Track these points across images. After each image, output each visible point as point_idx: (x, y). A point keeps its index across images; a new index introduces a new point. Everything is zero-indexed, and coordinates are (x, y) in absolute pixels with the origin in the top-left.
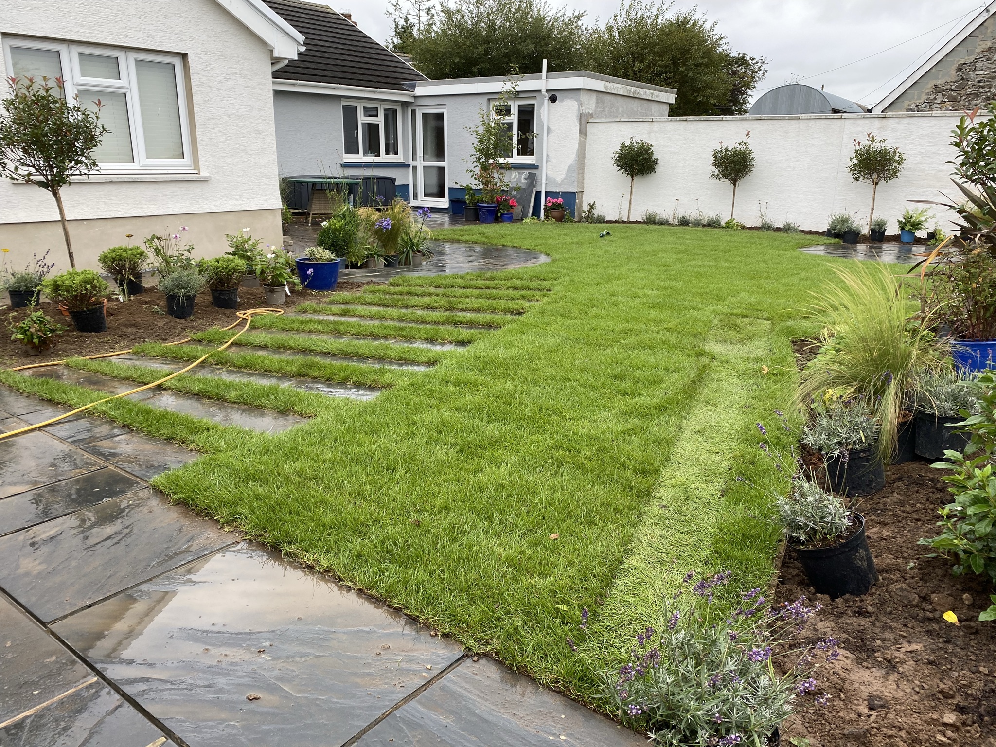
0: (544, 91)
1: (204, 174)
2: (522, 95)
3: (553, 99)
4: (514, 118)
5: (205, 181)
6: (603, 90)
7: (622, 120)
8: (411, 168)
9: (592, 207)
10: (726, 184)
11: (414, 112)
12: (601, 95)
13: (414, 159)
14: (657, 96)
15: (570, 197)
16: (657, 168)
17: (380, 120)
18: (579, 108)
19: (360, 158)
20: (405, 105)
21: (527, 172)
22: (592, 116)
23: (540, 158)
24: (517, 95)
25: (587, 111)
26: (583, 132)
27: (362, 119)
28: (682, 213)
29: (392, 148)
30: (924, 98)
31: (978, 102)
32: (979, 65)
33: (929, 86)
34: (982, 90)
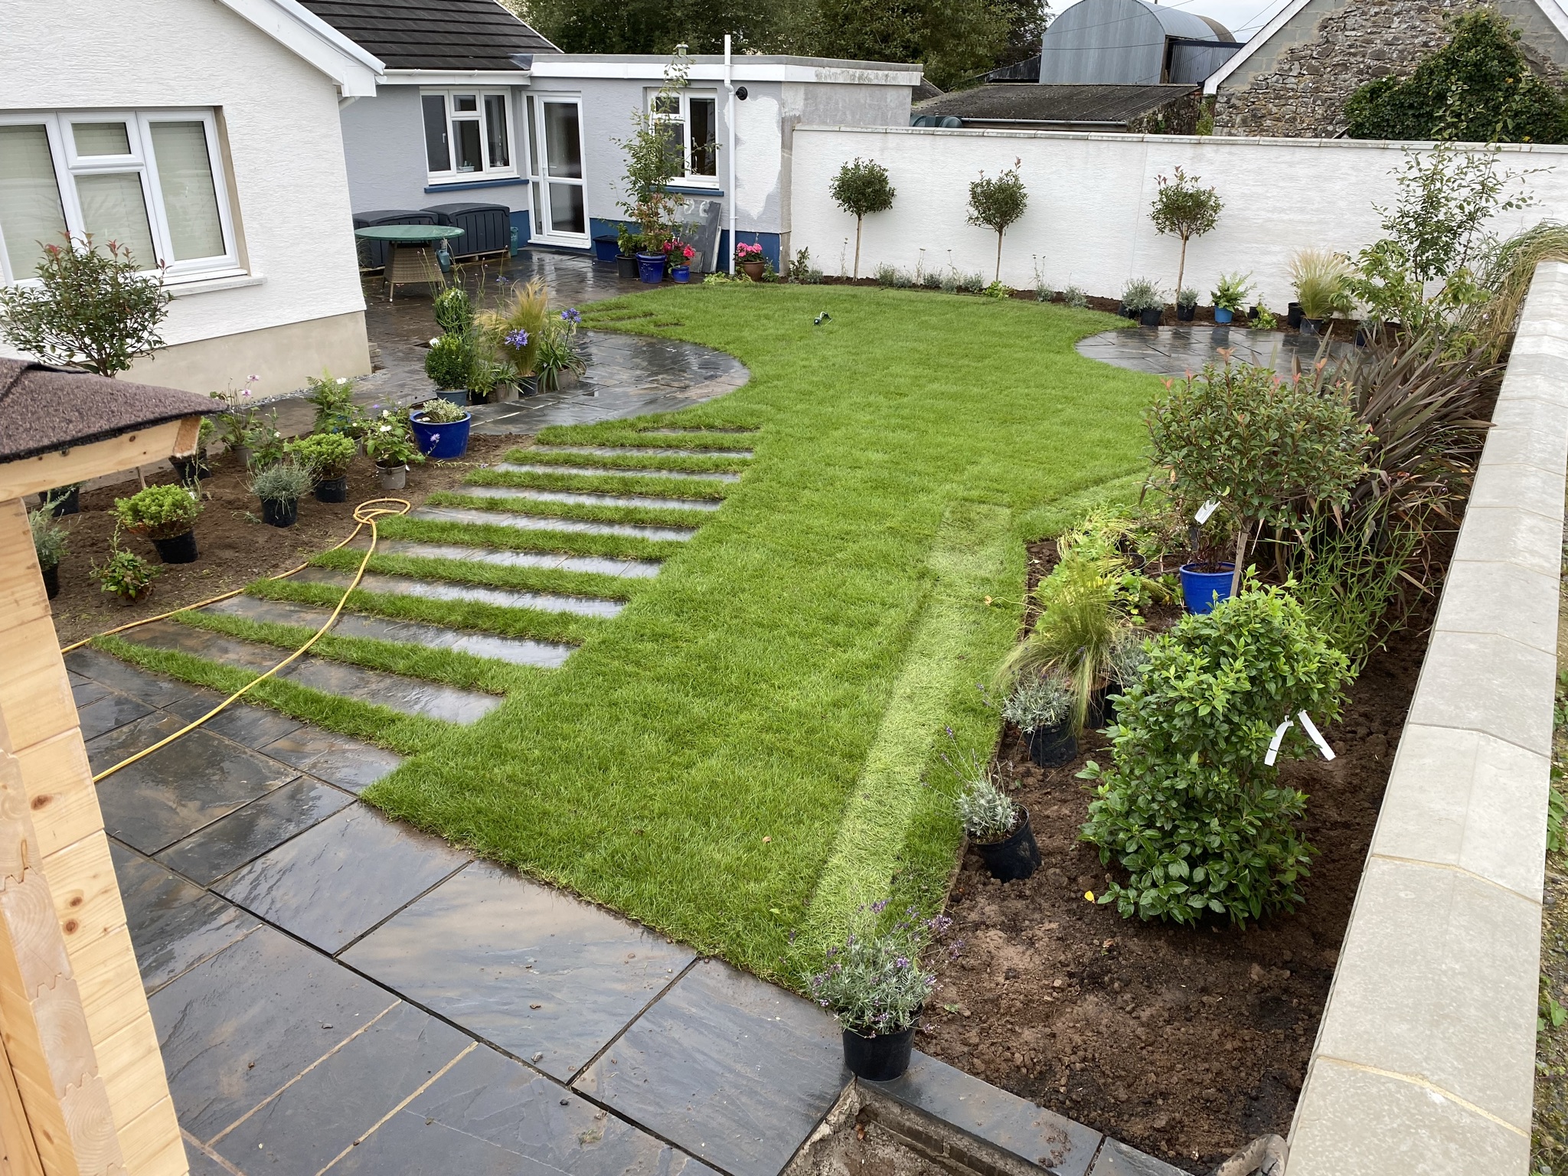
0: (727, 83)
1: (256, 274)
2: (694, 85)
3: (742, 94)
4: (684, 116)
5: (258, 285)
6: (814, 80)
7: (842, 129)
8: (530, 185)
9: (803, 255)
10: (988, 231)
11: (530, 100)
12: (811, 87)
13: (534, 172)
14: (894, 78)
15: (771, 240)
16: (894, 202)
17: (479, 115)
18: (780, 109)
19: (453, 175)
20: (516, 89)
21: (708, 200)
22: (798, 119)
23: (725, 180)
24: (688, 84)
25: (792, 114)
26: (787, 145)
27: (453, 115)
28: (929, 269)
29: (500, 156)
30: (1275, 67)
31: (1347, 77)
32: (1350, 22)
33: (1282, 51)
34: (1352, 60)
